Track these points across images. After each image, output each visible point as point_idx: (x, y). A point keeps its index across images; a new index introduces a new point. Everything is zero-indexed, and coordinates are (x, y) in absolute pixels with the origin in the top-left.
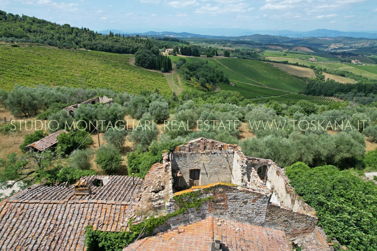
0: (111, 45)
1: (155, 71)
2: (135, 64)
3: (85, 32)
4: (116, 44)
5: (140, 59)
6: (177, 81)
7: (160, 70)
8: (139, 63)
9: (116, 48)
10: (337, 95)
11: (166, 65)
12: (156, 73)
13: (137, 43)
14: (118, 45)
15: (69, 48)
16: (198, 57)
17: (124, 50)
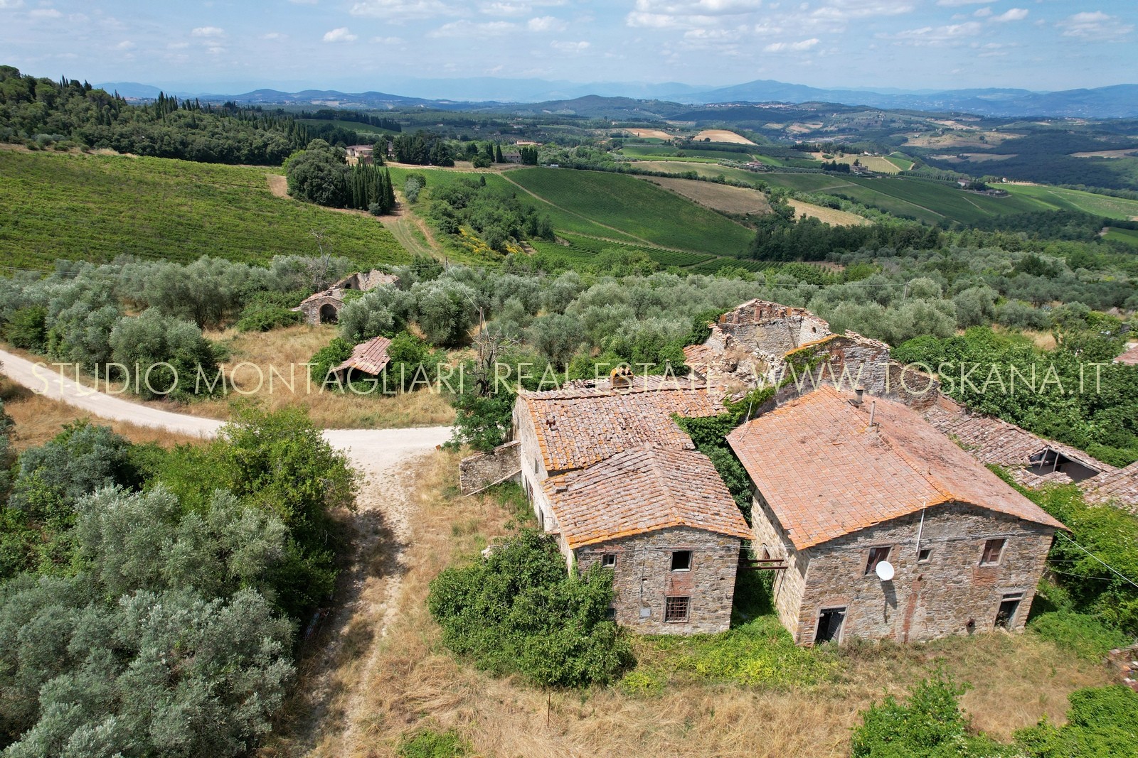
0: (179, 137)
1: (353, 212)
2: (291, 195)
3: (78, 97)
4: (194, 134)
5: (305, 179)
6: (424, 239)
7: (367, 209)
8: (301, 190)
9: (196, 146)
10: (834, 255)
11: (382, 193)
12: (358, 217)
14: (203, 139)
15: (64, 149)
16: (448, 169)
17: (221, 152)
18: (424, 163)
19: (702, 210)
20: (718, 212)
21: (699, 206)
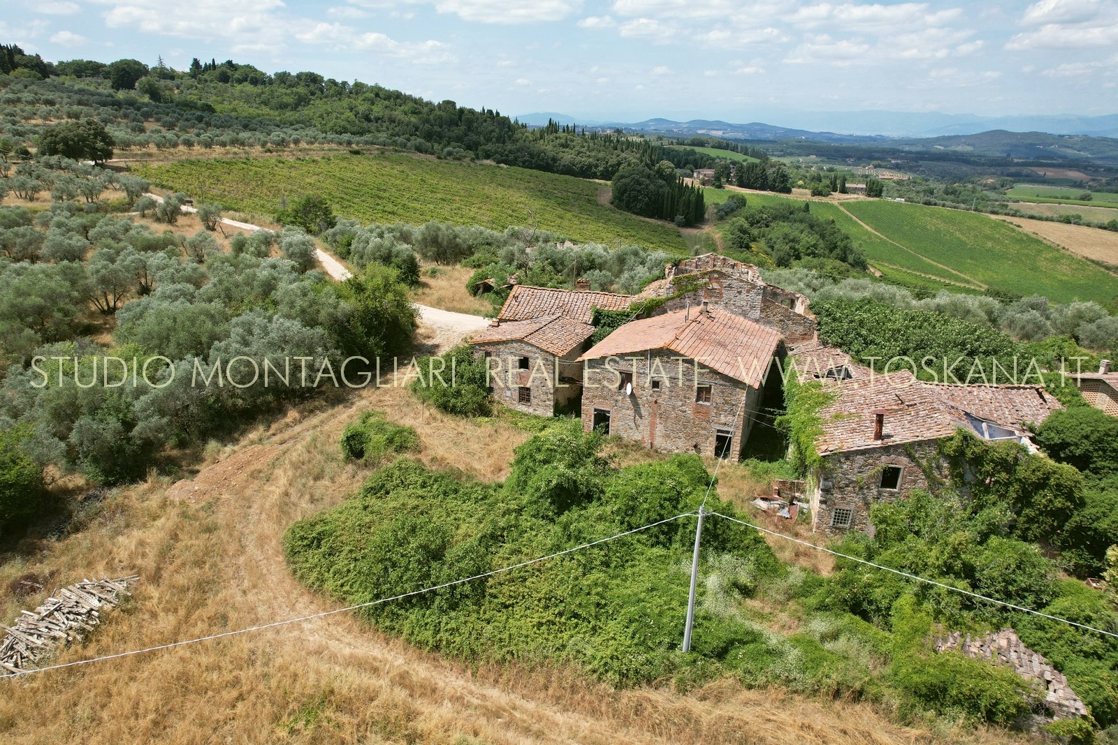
0: (551, 154)
1: (660, 223)
2: (612, 203)
3: (489, 122)
4: (564, 152)
5: (625, 191)
7: (673, 220)
8: (621, 200)
9: (563, 162)
11: (689, 208)
12: (663, 227)
13: (618, 152)
14: (570, 156)
15: (459, 159)
16: (783, 196)
17: (582, 167)
18: (762, 188)
19: (1071, 258)
20: (1093, 261)
21: (1068, 253)
